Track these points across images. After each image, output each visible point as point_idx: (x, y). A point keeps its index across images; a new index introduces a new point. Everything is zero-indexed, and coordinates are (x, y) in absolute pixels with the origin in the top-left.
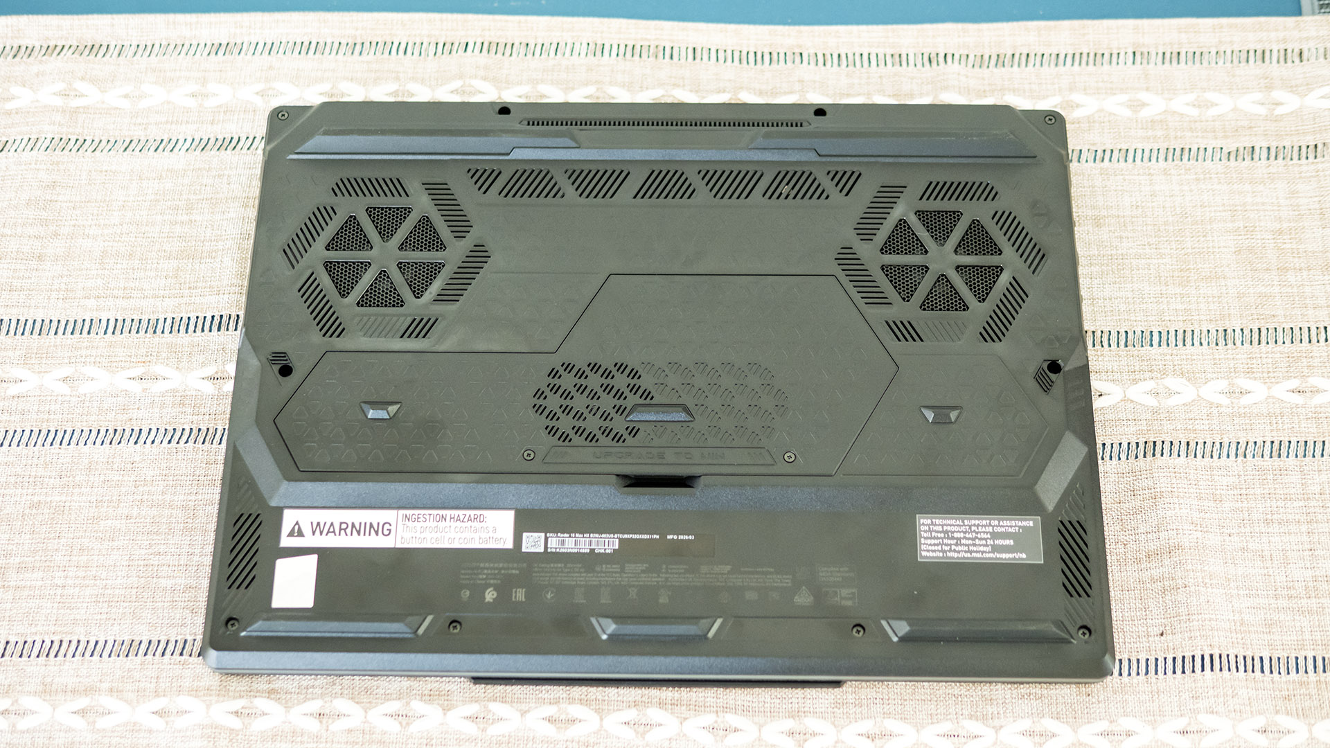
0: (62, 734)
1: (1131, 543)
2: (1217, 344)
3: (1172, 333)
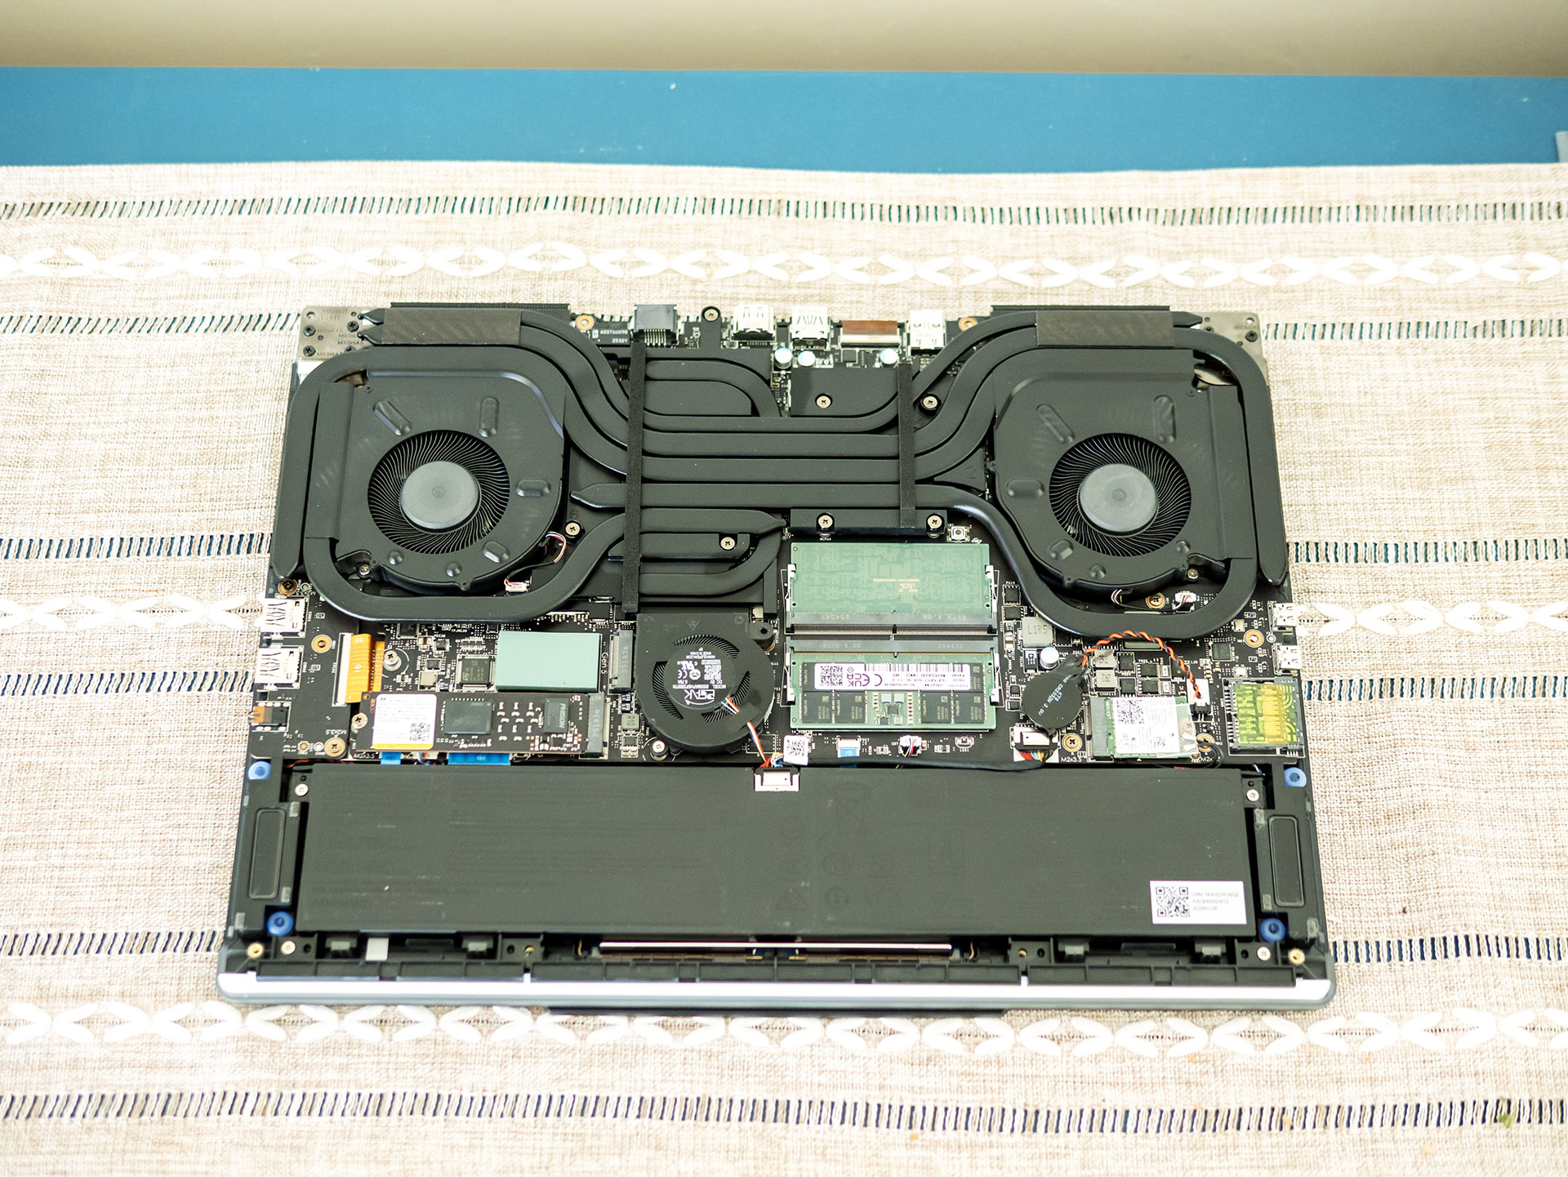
0: (63, 1049)
1: (1367, 800)
2: (1466, 560)
3: (1411, 547)
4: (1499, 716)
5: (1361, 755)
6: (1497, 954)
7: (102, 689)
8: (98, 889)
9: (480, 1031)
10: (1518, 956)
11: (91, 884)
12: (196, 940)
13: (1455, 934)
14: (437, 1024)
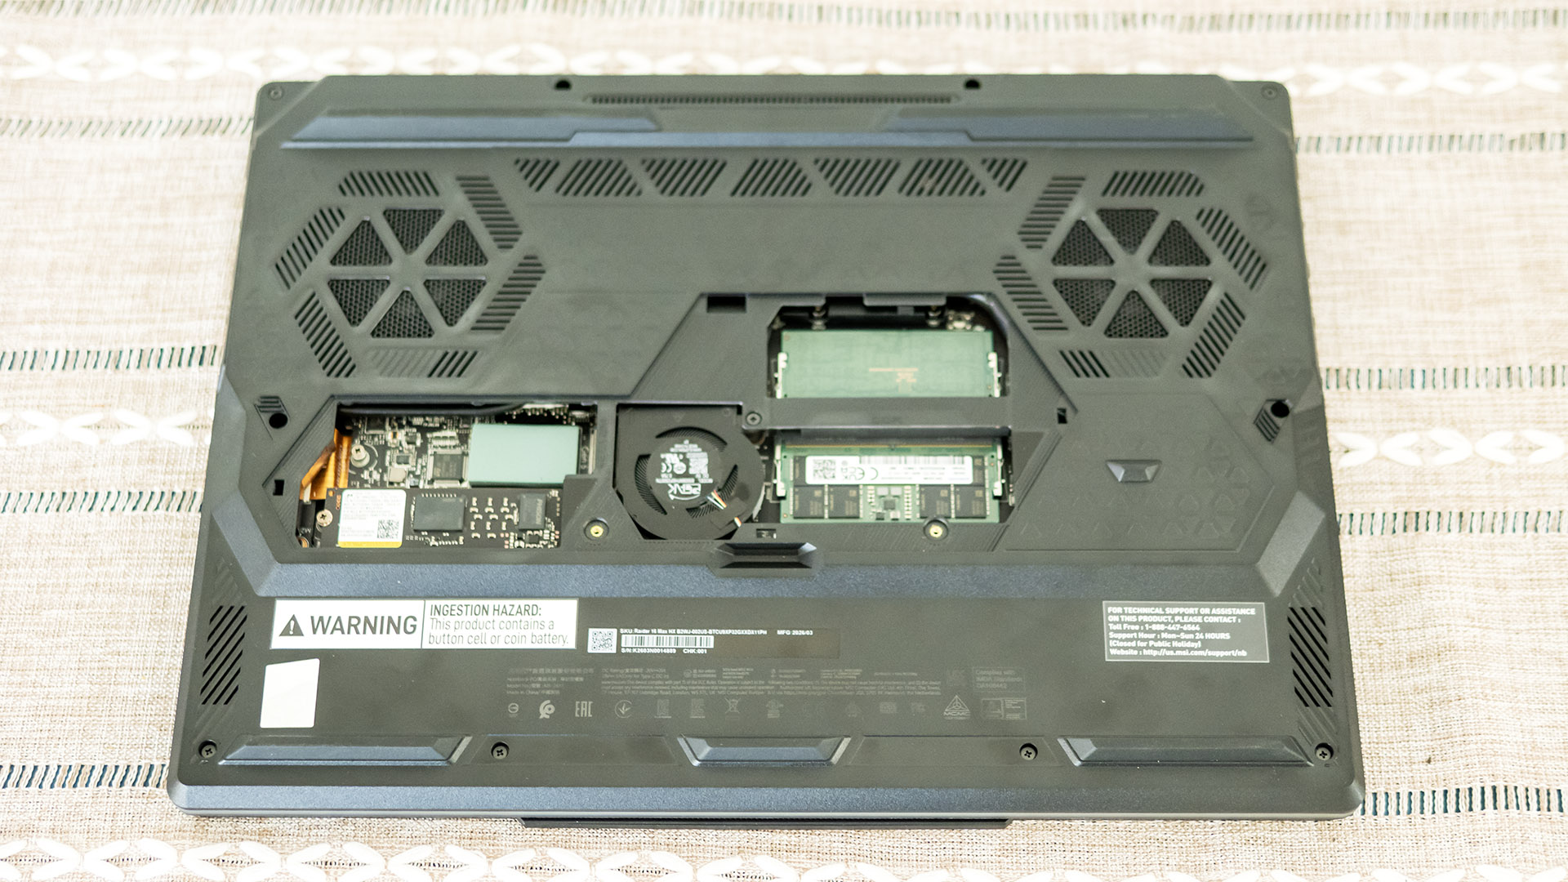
1: (1389, 642)
2: (1498, 386)
3: (1440, 372)
4: (1532, 551)
5: (1382, 593)
6: (1526, 808)
7: (42, 508)
8: (30, 719)
9: (431, 874)
10: (1549, 810)
11: (24, 714)
12: (132, 775)
13: (1482, 785)
14: (386, 867)
